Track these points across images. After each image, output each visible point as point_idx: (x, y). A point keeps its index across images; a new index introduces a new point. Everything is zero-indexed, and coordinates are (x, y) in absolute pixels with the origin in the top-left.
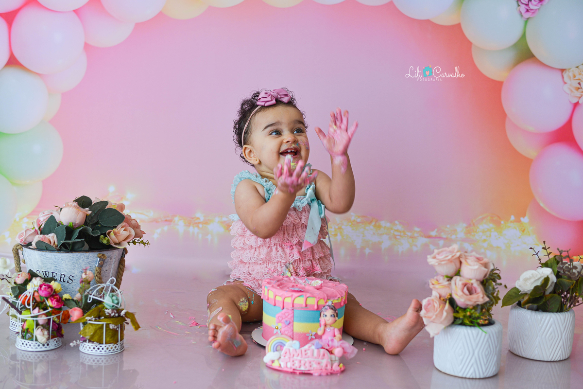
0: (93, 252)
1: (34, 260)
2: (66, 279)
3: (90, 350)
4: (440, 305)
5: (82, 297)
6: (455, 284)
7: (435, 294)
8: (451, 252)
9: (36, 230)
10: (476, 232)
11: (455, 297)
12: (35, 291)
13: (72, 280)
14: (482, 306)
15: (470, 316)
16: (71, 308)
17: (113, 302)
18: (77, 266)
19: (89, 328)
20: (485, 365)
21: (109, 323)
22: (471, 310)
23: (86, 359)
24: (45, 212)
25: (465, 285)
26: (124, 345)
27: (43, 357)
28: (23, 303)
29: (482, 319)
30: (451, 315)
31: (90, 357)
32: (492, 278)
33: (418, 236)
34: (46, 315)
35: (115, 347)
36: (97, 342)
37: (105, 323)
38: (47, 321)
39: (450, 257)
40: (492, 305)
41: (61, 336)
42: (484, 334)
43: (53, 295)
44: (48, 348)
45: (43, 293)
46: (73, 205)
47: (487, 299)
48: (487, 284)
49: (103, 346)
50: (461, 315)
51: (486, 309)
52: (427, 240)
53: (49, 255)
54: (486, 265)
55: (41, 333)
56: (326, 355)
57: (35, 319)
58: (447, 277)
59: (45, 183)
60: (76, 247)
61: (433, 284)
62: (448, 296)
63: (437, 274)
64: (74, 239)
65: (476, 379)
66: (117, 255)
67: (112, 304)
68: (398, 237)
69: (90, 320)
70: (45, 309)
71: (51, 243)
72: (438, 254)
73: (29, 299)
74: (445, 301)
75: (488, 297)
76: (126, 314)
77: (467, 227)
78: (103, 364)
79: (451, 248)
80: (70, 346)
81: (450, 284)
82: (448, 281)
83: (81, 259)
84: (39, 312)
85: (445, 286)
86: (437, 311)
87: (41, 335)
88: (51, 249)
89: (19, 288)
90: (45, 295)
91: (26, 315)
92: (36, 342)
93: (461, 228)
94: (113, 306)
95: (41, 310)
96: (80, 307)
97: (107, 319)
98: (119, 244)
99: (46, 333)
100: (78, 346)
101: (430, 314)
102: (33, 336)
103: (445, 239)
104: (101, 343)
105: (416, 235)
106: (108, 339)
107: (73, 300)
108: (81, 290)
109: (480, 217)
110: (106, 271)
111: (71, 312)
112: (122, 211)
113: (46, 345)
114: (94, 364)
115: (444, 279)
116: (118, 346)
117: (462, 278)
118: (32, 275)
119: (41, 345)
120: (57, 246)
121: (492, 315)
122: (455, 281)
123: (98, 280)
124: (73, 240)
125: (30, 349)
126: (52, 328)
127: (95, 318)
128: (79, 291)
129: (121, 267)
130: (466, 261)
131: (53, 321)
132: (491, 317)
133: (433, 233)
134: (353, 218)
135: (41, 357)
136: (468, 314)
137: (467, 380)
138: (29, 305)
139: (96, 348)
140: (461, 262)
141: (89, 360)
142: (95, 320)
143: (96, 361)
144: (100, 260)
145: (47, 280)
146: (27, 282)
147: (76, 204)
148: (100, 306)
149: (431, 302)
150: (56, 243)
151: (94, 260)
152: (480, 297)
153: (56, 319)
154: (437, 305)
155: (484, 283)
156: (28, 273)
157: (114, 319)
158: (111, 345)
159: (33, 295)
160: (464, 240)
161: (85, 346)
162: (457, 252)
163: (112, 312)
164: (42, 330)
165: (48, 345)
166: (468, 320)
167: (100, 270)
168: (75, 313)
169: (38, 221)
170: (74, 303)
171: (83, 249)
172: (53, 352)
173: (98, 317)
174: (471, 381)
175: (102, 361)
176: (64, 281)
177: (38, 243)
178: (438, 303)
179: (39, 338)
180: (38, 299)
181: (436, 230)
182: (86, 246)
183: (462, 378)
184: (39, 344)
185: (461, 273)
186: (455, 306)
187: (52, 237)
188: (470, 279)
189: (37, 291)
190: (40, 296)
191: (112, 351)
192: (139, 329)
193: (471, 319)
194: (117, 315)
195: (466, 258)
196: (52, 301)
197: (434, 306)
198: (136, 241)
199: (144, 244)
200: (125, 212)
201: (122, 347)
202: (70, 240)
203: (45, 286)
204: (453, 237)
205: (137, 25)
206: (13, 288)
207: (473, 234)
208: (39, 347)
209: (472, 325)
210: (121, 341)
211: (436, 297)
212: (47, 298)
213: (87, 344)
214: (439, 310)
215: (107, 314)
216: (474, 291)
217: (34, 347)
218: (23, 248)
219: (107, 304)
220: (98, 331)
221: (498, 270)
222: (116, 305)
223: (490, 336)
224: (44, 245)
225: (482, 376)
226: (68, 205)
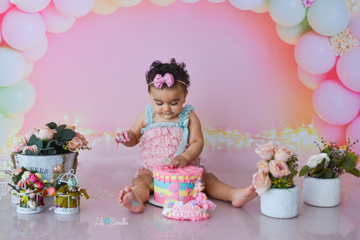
0: (59, 155)
1: (24, 161)
2: (44, 171)
3: (61, 212)
4: (263, 177)
5: (54, 181)
6: (272, 164)
7: (260, 171)
8: (269, 146)
9: (24, 143)
10: (282, 134)
11: (272, 172)
12: (27, 179)
13: (47, 172)
14: (288, 177)
15: (281, 183)
16: (48, 188)
17: (73, 183)
18: (50, 164)
19: (60, 199)
20: (290, 210)
21: (71, 195)
22: (282, 179)
23: (58, 217)
24: (29, 133)
25: (277, 165)
26: (80, 208)
27: (33, 217)
28: (20, 186)
29: (288, 184)
30: (270, 182)
31: (61, 216)
32: (293, 160)
33: (249, 138)
34: (34, 192)
35: (75, 210)
36: (65, 207)
37: (69, 196)
38: (34, 196)
39: (268, 149)
40: (293, 176)
41: (43, 204)
42: (289, 193)
43: (37, 181)
44: (36, 212)
45: (32, 180)
46: (46, 128)
47: (290, 172)
48: (290, 164)
49: (68, 209)
50: (275, 182)
51: (290, 178)
52: (254, 140)
53: (33, 157)
54: (289, 153)
55: (32, 203)
56: (198, 208)
57: (28, 195)
58: (267, 160)
59: (26, 115)
60: (49, 152)
61: (259, 165)
62: (267, 172)
63: (261, 159)
64: (47, 148)
65: (286, 219)
66: (73, 156)
67: (72, 185)
68: (236, 139)
69: (60, 194)
70: (33, 189)
71: (34, 150)
72: (261, 147)
73: (24, 184)
74: (266, 175)
75: (291, 171)
76: (81, 190)
77: (277, 132)
78: (68, 220)
79: (268, 144)
80: (49, 210)
81: (269, 165)
82: (267, 163)
83: (52, 160)
85: (266, 166)
86: (262, 180)
87: (31, 204)
88: (34, 154)
89: (17, 178)
91: (22, 193)
92: (29, 209)
93: (273, 132)
94: (73, 186)
95: (31, 190)
96: (54, 187)
97: (70, 194)
98: (74, 149)
99: (34, 203)
100: (53, 210)
101: (258, 183)
102: (27, 205)
103: (265, 139)
104: (67, 207)
105: (247, 137)
106: (71, 205)
107: (49, 183)
109: (285, 125)
110: (67, 165)
111: (49, 190)
112: (74, 130)
113: (35, 210)
114: (63, 220)
115: (265, 162)
116: (77, 209)
117: (275, 161)
118: (24, 170)
119: (32, 210)
120: (38, 152)
123: (63, 171)
125: (25, 213)
126: (38, 200)
127: (63, 193)
128: (53, 178)
129: (75, 163)
130: (277, 151)
131: (38, 196)
132: (293, 183)
133: (257, 136)
134: (210, 129)
135: (32, 217)
136: (280, 181)
137: (281, 220)
138: (24, 187)
139: (64, 211)
140: (274, 152)
141: (61, 218)
142: (63, 195)
143: (64, 218)
144: (63, 160)
145: (33, 172)
146: (21, 174)
147: (47, 127)
148: (66, 186)
149: (258, 176)
150: (37, 151)
151: (60, 159)
152: (286, 171)
153: (40, 195)
154: (261, 177)
155: (288, 163)
156: (22, 169)
157: (74, 193)
158: (73, 208)
159: (26, 181)
160: (275, 139)
161: (58, 210)
162: (272, 146)
163: (73, 189)
164: (32, 201)
165: (36, 210)
167: (64, 165)
168: (51, 191)
169: (25, 138)
170: (50, 185)
171: (53, 153)
172: (39, 214)
173: (65, 193)
174: (283, 220)
175: (68, 218)
176: (42, 173)
177: (26, 151)
178: (262, 176)
179: (31, 206)
180: (29, 184)
181: (259, 134)
182: (55, 152)
183: (277, 218)
184: (30, 209)
185: (275, 158)
186: (272, 177)
187: (34, 147)
188: (280, 161)
190: (30, 182)
191: (73, 212)
192: (89, 199)
193: (281, 184)
194: (75, 191)
195: (277, 149)
196: (37, 184)
197: (260, 178)
198: (84, 147)
199: (88, 149)
200: (76, 131)
201: (79, 210)
202: (45, 148)
203: (33, 175)
204: (269, 138)
205: (78, 20)
206: (13, 178)
207: (280, 135)
208: (31, 212)
209: (282, 187)
210: (78, 206)
211: (261, 172)
212: (34, 183)
213: (59, 209)
214: (263, 180)
215: (70, 191)
216: (282, 168)
217: (28, 212)
218: (17, 154)
219: (70, 185)
220: (65, 201)
221: (296, 155)
222: (75, 185)
223: (293, 194)
224: (30, 152)
225: (289, 217)
226: (43, 128)
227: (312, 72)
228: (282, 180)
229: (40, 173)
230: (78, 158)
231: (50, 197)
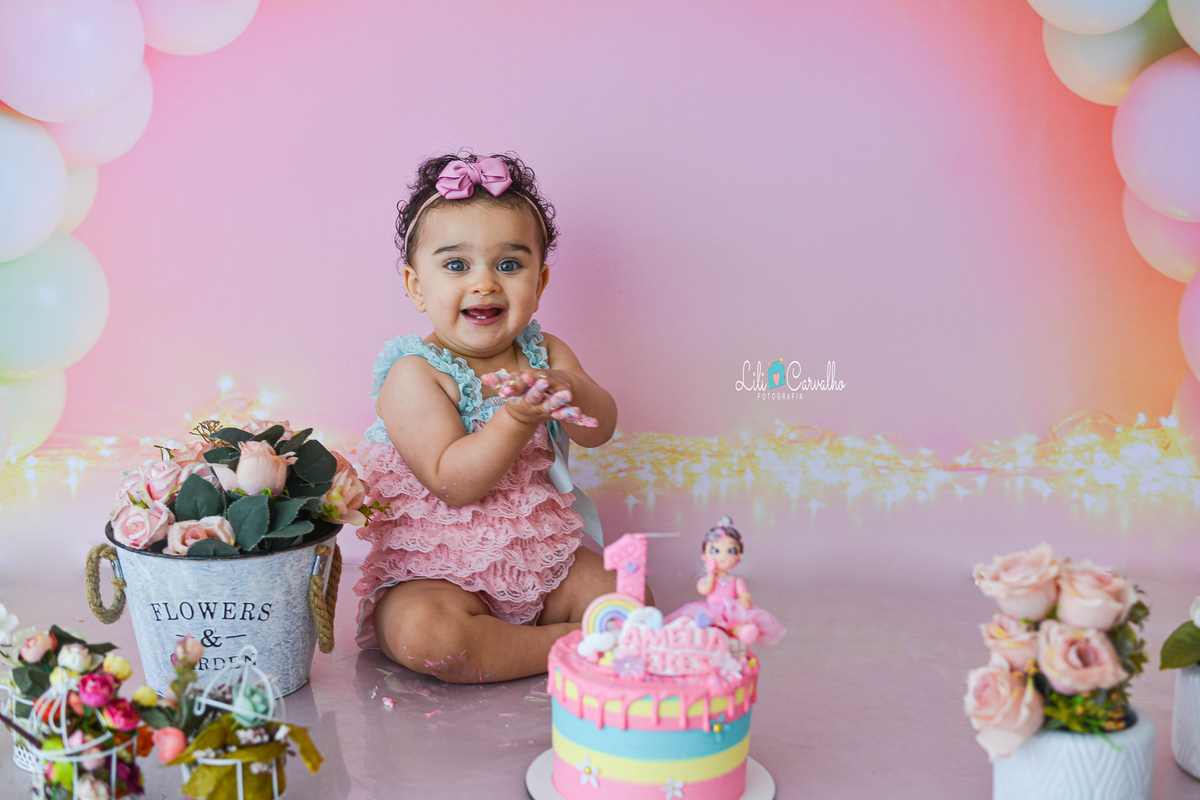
4: (1012, 690)
5: (179, 700)
6: (1048, 639)
7: (998, 661)
8: (1036, 565)
10: (1059, 453)
11: (1049, 672)
12: (70, 692)
14: (1110, 691)
15: (1084, 715)
16: (156, 729)
17: (255, 710)
19: (204, 776)
21: (247, 759)
22: (1086, 699)
25: (1070, 645)
28: (45, 720)
29: (1112, 719)
30: (1039, 711)
32: (1132, 617)
33: (929, 468)
34: (103, 747)
37: (239, 763)
38: (103, 761)
39: (1034, 579)
40: (1131, 680)
41: (139, 790)
42: (1115, 750)
43: (113, 701)
45: (89, 698)
47: (1120, 672)
48: (1121, 635)
50: (1062, 713)
51: (1117, 693)
52: (949, 476)
54: (1118, 596)
55: (92, 792)
56: (721, 642)
57: (75, 759)
58: (1027, 621)
59: (73, 374)
61: (993, 637)
62: (1029, 668)
63: (1002, 614)
67: (251, 715)
68: (882, 471)
69: (203, 757)
70: (96, 728)
73: (58, 710)
74: (1023, 679)
77: (1038, 444)
81: (1035, 639)
82: (1029, 629)
84: (84, 742)
86: (1004, 703)
87: (90, 796)
89: (32, 675)
90: (96, 701)
91: (52, 751)
93: (1025, 445)
94: (256, 719)
95: (88, 737)
96: (177, 726)
97: (243, 753)
99: (102, 789)
101: (988, 711)
102: (71, 797)
103: (990, 471)
105: (924, 465)
106: (249, 797)
107: (158, 707)
108: (176, 685)
109: (1069, 419)
111: (158, 736)
115: (1019, 626)
117: (1063, 627)
122: (1048, 633)
126: (117, 776)
127: (215, 749)
128: (172, 686)
130: (1071, 586)
131: (120, 760)
133: (963, 460)
134: (779, 432)
136: (1079, 710)
138: (57, 722)
140: (1059, 590)
142: (217, 757)
146: (49, 659)
148: (224, 721)
149: (990, 681)
152: (1108, 671)
153: (125, 754)
154: (1004, 690)
155: (1116, 635)
156: (50, 634)
157: (260, 749)
159: (68, 700)
160: (1032, 473)
162: (1051, 563)
163: (256, 735)
164: (92, 783)
166: (1078, 721)
168: (168, 741)
170: (162, 716)
173: (222, 749)
178: (1007, 684)
180: (78, 710)
181: (969, 452)
185: (1061, 613)
186: (1047, 692)
188: (1082, 629)
189: (77, 694)
190: (85, 707)
192: (322, 766)
193: (1085, 720)
194: (266, 739)
195: (1070, 579)
196: (113, 715)
197: (998, 693)
203: (94, 680)
204: (1009, 466)
206: (16, 672)
207: (1052, 457)
209: (1085, 730)
211: (1002, 668)
212: (101, 710)
214: (1010, 702)
215: (244, 742)
216: (1091, 658)
219: (239, 715)
220: (224, 783)
222: (261, 717)
223: (1128, 756)
227: (1181, 214)
228: (1090, 704)
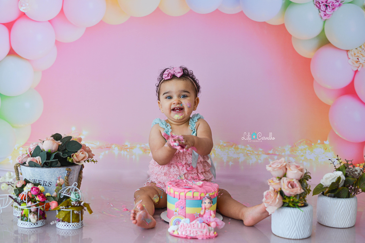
0: (63, 167)
1: (28, 173)
2: (47, 184)
3: (63, 226)
4: (274, 195)
5: (57, 194)
6: (283, 182)
7: (271, 188)
8: (281, 163)
9: (28, 154)
10: (297, 150)
11: (284, 190)
12: (29, 191)
13: (51, 185)
14: (300, 195)
15: (293, 201)
16: (51, 202)
17: (76, 197)
18: (53, 176)
19: (62, 213)
20: (303, 231)
21: (74, 210)
22: (293, 197)
23: (60, 232)
24: (34, 143)
25: (289, 182)
26: (83, 223)
27: (34, 231)
28: (22, 199)
29: (300, 203)
30: (281, 201)
31: (63, 231)
32: (306, 178)
33: (262, 154)
34: (36, 206)
35: (78, 225)
36: (67, 222)
37: (71, 210)
38: (36, 209)
39: (279, 166)
40: (306, 194)
41: (45, 218)
42: (301, 212)
43: (40, 193)
44: (37, 226)
45: (33, 193)
47: (303, 191)
48: (303, 182)
49: (71, 224)
50: (287, 201)
51: (302, 197)
52: (267, 156)
53: (36, 169)
54: (301, 170)
55: (33, 217)
56: (206, 227)
57: (29, 208)
58: (278, 178)
59: (33, 126)
60: (53, 164)
61: (270, 182)
62: (279, 190)
63: (272, 176)
65: (297, 239)
66: (78, 169)
67: (75, 198)
68: (249, 155)
69: (62, 208)
70: (35, 202)
71: (37, 162)
72: (273, 164)
73: (25, 197)
74: (277, 192)
75: (303, 189)
76: (84, 204)
77: (291, 148)
78: (70, 235)
79: (280, 160)
80: (51, 224)
81: (280, 182)
82: (279, 180)
83: (56, 172)
84: (31, 204)
85: (277, 184)
87: (32, 218)
88: (37, 166)
89: (19, 190)
90: (35, 193)
91: (23, 206)
92: (30, 222)
93: (287, 148)
94: (76, 200)
95: (33, 203)
96: (56, 201)
97: (72, 208)
98: (79, 162)
99: (36, 216)
100: (55, 224)
101: (268, 201)
102: (28, 219)
103: (278, 155)
104: (69, 222)
105: (260, 153)
106: (73, 220)
107: (52, 196)
108: (57, 191)
109: (299, 141)
110: (72, 178)
111: (51, 204)
112: (80, 142)
114: (65, 235)
115: (276, 179)
116: (80, 224)
117: (287, 178)
118: (27, 182)
119: (33, 224)
120: (41, 164)
121: (306, 201)
122: (283, 180)
123: (67, 184)
124: (51, 160)
125: (26, 227)
126: (39, 214)
127: (65, 207)
128: (55, 191)
129: (80, 176)
130: (289, 168)
131: (40, 210)
132: (306, 202)
133: (271, 152)
134: (221, 144)
135: (33, 232)
136: (291, 200)
137: (292, 240)
138: (25, 200)
139: (66, 225)
140: (286, 169)
141: (62, 233)
142: (66, 209)
143: (66, 233)
144: (67, 172)
145: (36, 185)
146: (23, 186)
147: (52, 138)
148: (68, 200)
149: (269, 193)
150: (41, 162)
151: (64, 172)
152: (298, 190)
153: (42, 208)
154: (272, 195)
155: (301, 181)
156: (24, 181)
157: (77, 207)
158: (75, 223)
159: (28, 194)
160: (289, 156)
161: (59, 224)
162: (284, 162)
163: (76, 203)
164: (33, 215)
165: (37, 224)
166: (292, 204)
167: (68, 178)
168: (53, 205)
169: (30, 149)
170: (52, 198)
171: (57, 165)
172: (40, 228)
173: (67, 207)
174: (294, 241)
175: (70, 233)
176: (46, 185)
177: (30, 162)
179: (32, 220)
180: (30, 196)
181: (272, 150)
182: (59, 164)
183: (289, 239)
184: (31, 223)
185: (287, 175)
186: (283, 196)
187: (38, 159)
188: (292, 179)
189: (30, 192)
190: (32, 195)
191: (76, 227)
192: (92, 213)
193: (293, 203)
194: (78, 205)
195: (289, 166)
196: (39, 197)
197: (271, 196)
198: (89, 160)
199: (94, 162)
200: (82, 143)
201: (82, 225)
202: (49, 160)
203: (35, 188)
204: (283, 154)
205: (87, 29)
206: (15, 190)
207: (295, 151)
208: (31, 226)
209: (294, 206)
210: (81, 221)
211: (272, 190)
212: (36, 196)
213: (61, 223)
214: (273, 198)
215: (73, 205)
216: (295, 186)
217: (29, 226)
218: (21, 165)
219: (72, 199)
220: (67, 215)
221: (309, 173)
222: (78, 199)
223: (305, 213)
224: (33, 163)
225: (301, 238)
226: (47, 139)
227: (329, 87)
229: (44, 185)
230: (83, 171)
231: (51, 210)
